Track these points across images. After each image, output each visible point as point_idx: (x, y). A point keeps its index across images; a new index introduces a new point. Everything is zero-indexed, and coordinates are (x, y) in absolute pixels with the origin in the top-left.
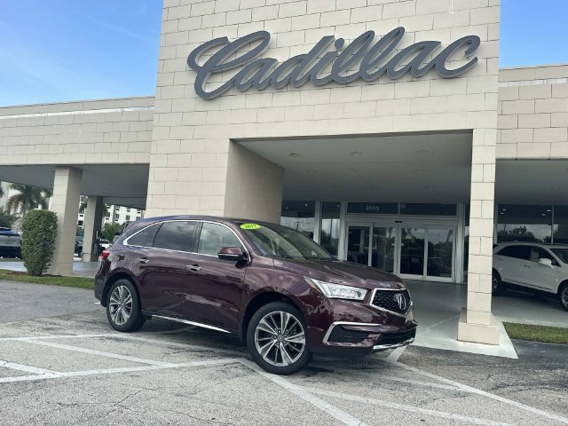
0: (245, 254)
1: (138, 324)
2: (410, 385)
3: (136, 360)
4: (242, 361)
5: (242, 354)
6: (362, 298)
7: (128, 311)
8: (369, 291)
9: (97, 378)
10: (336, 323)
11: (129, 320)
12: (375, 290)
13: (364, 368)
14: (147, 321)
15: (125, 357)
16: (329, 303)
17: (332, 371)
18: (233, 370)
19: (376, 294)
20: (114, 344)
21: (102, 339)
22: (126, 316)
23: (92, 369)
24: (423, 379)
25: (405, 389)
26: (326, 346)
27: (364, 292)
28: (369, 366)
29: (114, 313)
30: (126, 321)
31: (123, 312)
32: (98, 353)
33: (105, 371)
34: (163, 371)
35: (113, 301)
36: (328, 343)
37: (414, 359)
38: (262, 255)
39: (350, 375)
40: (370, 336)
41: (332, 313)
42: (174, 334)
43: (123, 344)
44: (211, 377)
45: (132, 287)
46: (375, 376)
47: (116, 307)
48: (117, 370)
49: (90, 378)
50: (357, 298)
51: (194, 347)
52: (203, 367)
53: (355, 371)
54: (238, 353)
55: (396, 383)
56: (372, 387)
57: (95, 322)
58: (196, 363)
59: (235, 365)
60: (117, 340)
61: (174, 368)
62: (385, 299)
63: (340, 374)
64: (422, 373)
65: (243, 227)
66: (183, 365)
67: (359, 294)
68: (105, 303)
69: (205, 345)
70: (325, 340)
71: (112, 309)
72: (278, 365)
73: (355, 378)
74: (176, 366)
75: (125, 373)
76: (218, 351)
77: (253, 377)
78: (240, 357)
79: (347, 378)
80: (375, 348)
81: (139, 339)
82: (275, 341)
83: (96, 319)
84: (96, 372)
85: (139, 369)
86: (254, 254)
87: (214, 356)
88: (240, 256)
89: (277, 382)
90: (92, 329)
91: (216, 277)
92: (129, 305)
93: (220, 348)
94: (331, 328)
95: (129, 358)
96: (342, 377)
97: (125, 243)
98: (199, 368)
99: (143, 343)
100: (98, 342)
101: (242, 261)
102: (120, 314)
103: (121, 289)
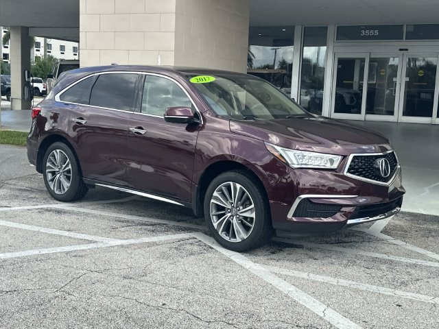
0: (196, 115)
1: (80, 193)
2: (391, 262)
3: (79, 236)
4: (199, 237)
5: (199, 227)
6: (335, 166)
7: (68, 178)
8: (345, 157)
9: (37, 259)
10: (303, 196)
11: (71, 188)
12: (351, 156)
13: (339, 243)
14: (90, 190)
15: (66, 234)
16: (295, 173)
17: (301, 247)
18: (188, 247)
19: (352, 161)
20: (55, 217)
21: (41, 211)
22: (66, 185)
23: (31, 248)
24: (409, 254)
25: (384, 267)
26: (291, 221)
27: (338, 159)
28: (346, 239)
29: (52, 180)
30: (66, 190)
31: (63, 180)
32: (36, 229)
33: (44, 251)
34: (110, 249)
35: (50, 167)
36: (294, 219)
37: (402, 229)
38: (217, 116)
39: (322, 251)
40: (343, 209)
41: (298, 184)
42: (122, 203)
43: (65, 218)
44: (163, 256)
45: (69, 151)
46: (350, 252)
47: (54, 173)
48: (59, 250)
49: (29, 260)
50: (328, 166)
51: (145, 220)
52: (155, 244)
53: (328, 247)
54: (194, 226)
55: (375, 260)
56: (346, 266)
57: (31, 190)
58: (146, 239)
59: (191, 241)
60: (59, 212)
61: (122, 246)
62: (363, 166)
63: (310, 249)
64: (409, 247)
65: (193, 80)
66: (132, 241)
67: (332, 161)
68: (41, 168)
69: (157, 217)
70: (290, 216)
71: (50, 176)
72: (233, 240)
73: (327, 254)
74: (125, 242)
75: (68, 253)
76: (171, 224)
77: (209, 255)
78: (197, 231)
79: (318, 255)
80: (350, 222)
81: (82, 210)
82: (230, 214)
83: (33, 186)
84: (36, 252)
85: (83, 247)
86: (207, 115)
87: (168, 229)
88: (191, 118)
89: (236, 260)
90: (29, 199)
91: (168, 141)
92: (69, 171)
93: (175, 220)
94: (297, 201)
95: (72, 234)
96: (311, 253)
97: (57, 98)
98: (149, 245)
99: (87, 215)
100: (35, 215)
101: (193, 124)
102: (60, 182)
103: (58, 154)
